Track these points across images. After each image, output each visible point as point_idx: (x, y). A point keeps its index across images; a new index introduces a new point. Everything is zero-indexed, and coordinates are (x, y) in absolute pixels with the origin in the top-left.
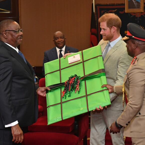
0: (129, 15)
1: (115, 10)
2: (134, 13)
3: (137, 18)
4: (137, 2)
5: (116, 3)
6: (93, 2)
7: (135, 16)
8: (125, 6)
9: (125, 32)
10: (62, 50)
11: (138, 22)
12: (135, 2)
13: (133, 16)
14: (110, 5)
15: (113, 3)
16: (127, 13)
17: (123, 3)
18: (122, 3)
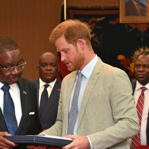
0: (126, 26)
1: (100, 18)
2: (134, 24)
3: (140, 32)
4: (142, 5)
5: (103, 5)
6: (63, 4)
7: (137, 29)
8: (119, 12)
9: (117, 58)
10: (49, 85)
11: (142, 39)
12: (138, 5)
13: (133, 29)
14: (92, 9)
15: (98, 5)
16: (123, 25)
17: (117, 5)
18: (115, 7)
